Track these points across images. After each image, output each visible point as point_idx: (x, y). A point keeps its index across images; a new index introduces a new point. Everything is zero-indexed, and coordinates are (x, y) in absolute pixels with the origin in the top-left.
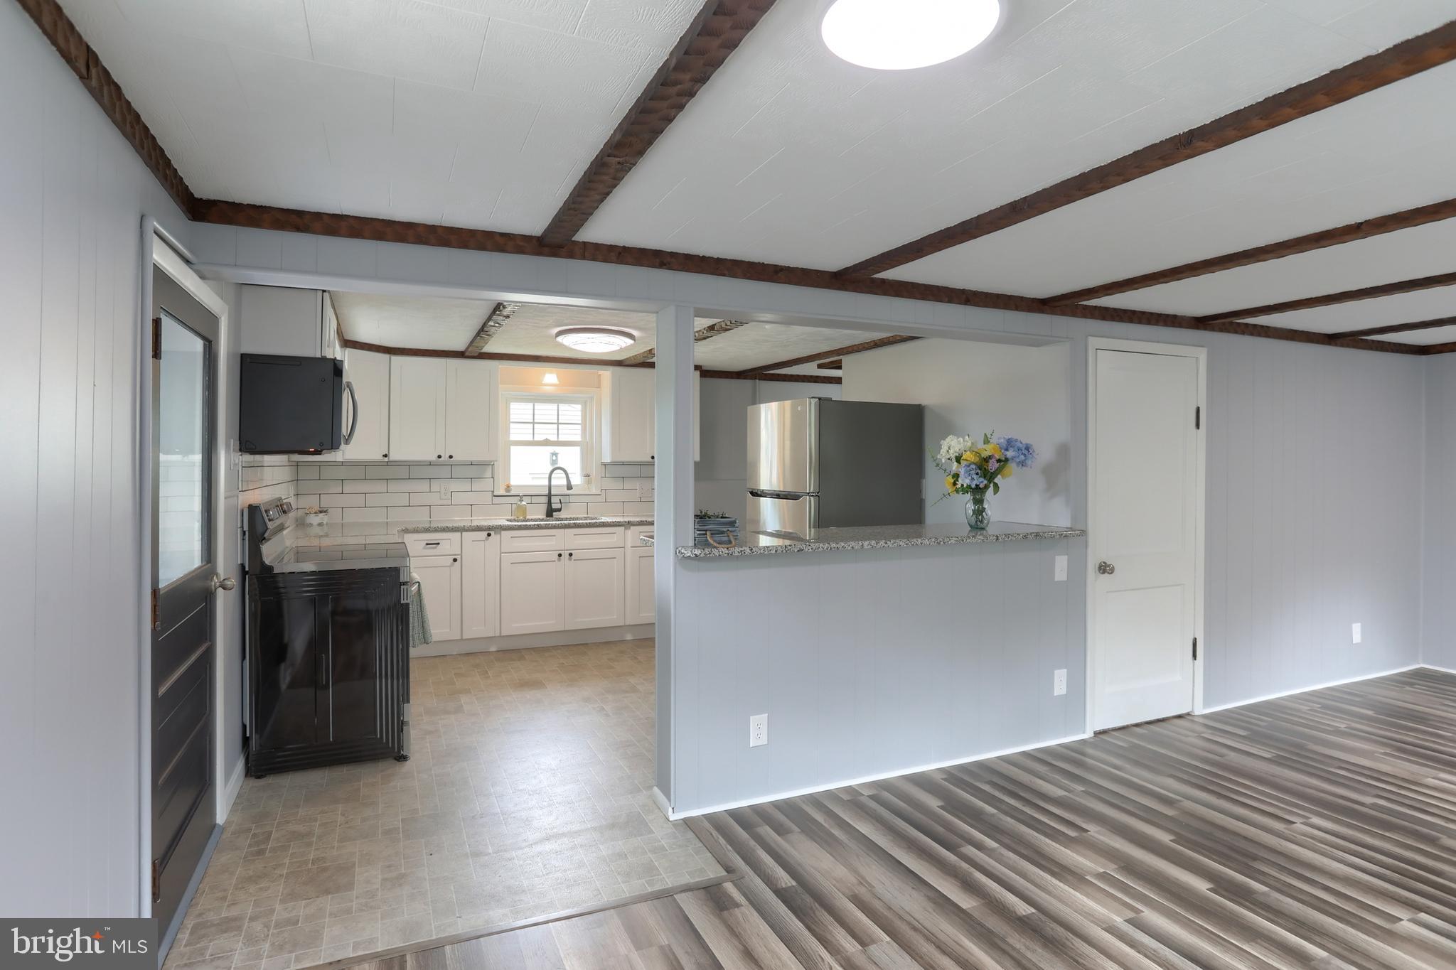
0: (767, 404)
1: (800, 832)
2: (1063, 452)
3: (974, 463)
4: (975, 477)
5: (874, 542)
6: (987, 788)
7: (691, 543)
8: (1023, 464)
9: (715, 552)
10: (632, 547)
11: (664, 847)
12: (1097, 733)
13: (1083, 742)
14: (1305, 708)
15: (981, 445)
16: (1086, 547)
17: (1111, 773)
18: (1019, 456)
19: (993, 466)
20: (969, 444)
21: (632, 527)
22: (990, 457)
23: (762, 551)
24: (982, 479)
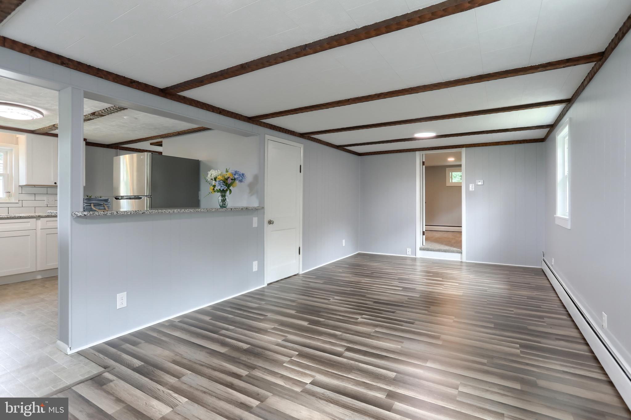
0: (123, 156)
1: (145, 343)
2: (256, 178)
3: (222, 180)
4: (222, 185)
5: (179, 210)
6: (229, 309)
7: (82, 210)
8: (241, 181)
9: (97, 213)
10: (41, 229)
11: (64, 367)
12: (268, 284)
13: (263, 288)
14: (331, 267)
15: (224, 173)
16: (264, 214)
17: (274, 296)
18: (239, 178)
19: (229, 181)
20: (220, 173)
21: (41, 219)
22: (228, 178)
23: (123, 213)
24: (225, 187)
